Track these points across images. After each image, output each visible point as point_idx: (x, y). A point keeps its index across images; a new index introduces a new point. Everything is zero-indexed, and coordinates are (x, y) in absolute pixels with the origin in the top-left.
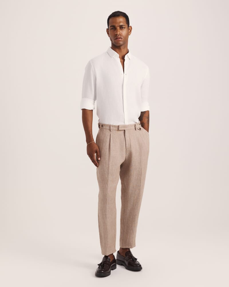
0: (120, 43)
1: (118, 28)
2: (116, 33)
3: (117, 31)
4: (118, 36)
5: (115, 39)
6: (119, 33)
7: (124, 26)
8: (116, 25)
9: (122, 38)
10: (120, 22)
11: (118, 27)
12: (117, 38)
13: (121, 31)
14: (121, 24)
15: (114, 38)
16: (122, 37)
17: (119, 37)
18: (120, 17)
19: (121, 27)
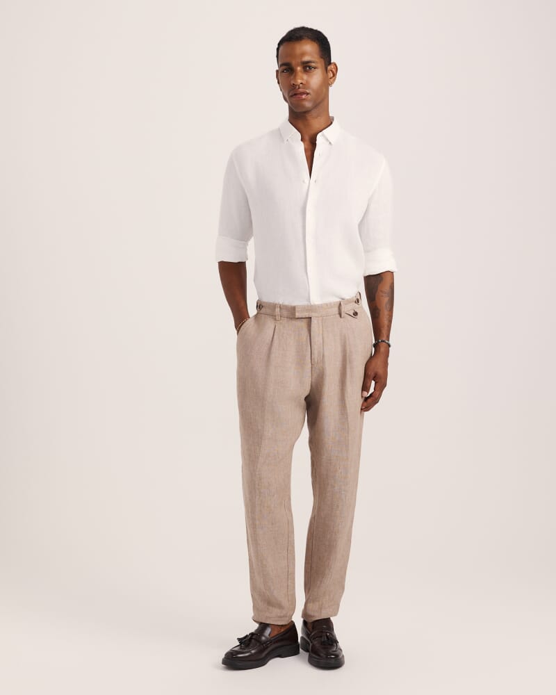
0: (303, 106)
2: (292, 82)
3: (295, 76)
4: (299, 88)
5: (292, 96)
6: (299, 81)
7: (313, 65)
8: (294, 63)
9: (308, 94)
10: (303, 54)
11: (298, 66)
12: (295, 94)
13: (305, 77)
14: (306, 58)
15: (289, 93)
16: (308, 91)
17: (301, 90)
18: (303, 41)
19: (307, 67)
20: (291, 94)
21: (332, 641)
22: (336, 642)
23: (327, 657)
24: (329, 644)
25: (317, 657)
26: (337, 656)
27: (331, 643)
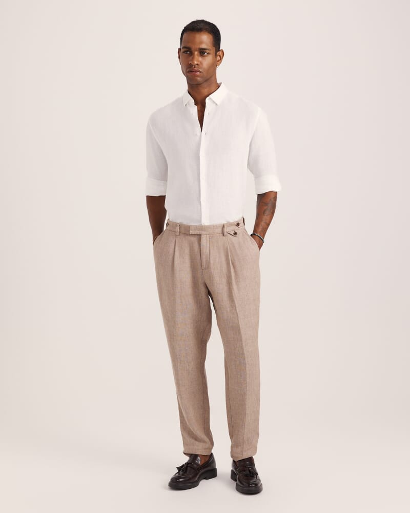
0: (196, 80)
1: (196, 53)
2: (190, 62)
3: (193, 58)
4: (195, 67)
6: (196, 62)
7: (207, 51)
8: (193, 47)
9: (200, 72)
10: (201, 43)
11: (196, 50)
12: (191, 71)
13: (200, 59)
14: (204, 46)
16: (201, 70)
17: (196, 69)
18: (202, 33)
19: (202, 52)
20: (188, 70)
21: (253, 474)
22: (257, 474)
23: (249, 486)
24: (251, 476)
25: (241, 485)
26: (256, 485)
27: (252, 475)
